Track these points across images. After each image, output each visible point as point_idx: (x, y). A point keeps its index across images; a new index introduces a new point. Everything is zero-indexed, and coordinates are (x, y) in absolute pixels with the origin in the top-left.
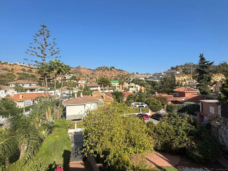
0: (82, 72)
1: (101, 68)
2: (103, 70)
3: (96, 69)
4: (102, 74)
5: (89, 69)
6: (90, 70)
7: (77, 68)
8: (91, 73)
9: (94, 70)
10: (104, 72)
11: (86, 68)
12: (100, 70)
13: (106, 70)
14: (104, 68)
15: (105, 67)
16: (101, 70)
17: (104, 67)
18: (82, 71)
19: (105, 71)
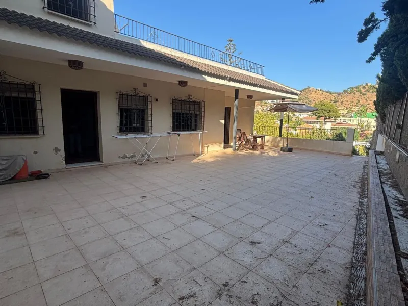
0: (312, 98)
1: (357, 88)
2: (361, 93)
3: (345, 91)
4: (359, 101)
5: (328, 92)
6: (331, 93)
7: (304, 90)
8: (331, 100)
9: (339, 94)
10: (363, 97)
11: (321, 90)
12: (355, 94)
13: (371, 91)
14: (364, 88)
15: (369, 84)
16: (357, 93)
17: (367, 84)
18: (311, 95)
19: (367, 93)
